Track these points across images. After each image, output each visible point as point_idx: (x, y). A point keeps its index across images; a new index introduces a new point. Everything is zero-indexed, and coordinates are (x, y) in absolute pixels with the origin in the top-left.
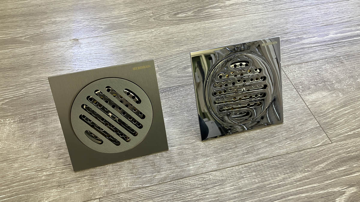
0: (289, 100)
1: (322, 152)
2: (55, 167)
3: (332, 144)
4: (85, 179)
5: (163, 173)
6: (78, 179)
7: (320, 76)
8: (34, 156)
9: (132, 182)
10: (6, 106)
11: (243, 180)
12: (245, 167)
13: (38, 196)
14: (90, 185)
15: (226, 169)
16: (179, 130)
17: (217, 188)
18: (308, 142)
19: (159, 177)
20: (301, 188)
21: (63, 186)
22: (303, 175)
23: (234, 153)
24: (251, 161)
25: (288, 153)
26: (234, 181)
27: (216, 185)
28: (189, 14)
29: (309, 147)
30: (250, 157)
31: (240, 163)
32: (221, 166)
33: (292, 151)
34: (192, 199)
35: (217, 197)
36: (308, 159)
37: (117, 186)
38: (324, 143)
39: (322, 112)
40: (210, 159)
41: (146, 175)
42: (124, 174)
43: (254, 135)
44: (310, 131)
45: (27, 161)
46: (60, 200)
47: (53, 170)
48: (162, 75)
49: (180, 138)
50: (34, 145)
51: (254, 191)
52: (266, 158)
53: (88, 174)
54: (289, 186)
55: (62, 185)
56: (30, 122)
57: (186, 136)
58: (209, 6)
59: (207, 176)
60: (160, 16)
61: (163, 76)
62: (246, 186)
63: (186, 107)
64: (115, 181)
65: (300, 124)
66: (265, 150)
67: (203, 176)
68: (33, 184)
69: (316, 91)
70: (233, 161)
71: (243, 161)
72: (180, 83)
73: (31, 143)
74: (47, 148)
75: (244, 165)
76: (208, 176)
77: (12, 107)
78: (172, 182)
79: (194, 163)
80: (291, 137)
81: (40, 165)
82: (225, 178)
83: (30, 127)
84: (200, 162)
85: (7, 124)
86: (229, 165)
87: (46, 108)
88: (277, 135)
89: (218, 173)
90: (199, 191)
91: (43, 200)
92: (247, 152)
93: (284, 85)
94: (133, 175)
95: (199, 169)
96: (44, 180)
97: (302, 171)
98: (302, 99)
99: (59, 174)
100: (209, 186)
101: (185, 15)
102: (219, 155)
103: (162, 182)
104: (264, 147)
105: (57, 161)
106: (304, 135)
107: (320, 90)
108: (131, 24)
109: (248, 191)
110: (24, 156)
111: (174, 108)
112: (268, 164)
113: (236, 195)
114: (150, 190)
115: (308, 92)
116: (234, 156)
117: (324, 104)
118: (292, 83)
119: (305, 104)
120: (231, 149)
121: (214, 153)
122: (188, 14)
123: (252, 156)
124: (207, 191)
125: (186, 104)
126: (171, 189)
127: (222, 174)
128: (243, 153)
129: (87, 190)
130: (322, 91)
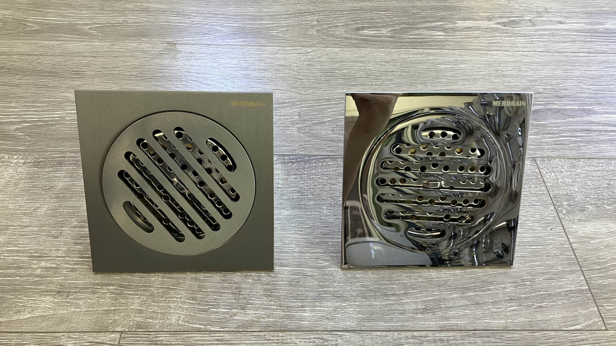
0: (535, 224)
2: (64, 257)
3: (607, 332)
4: (108, 290)
5: (251, 312)
6: (97, 288)
7: (612, 190)
8: (35, 229)
9: (190, 315)
10: (21, 134)
12: (414, 337)
13: (19, 302)
14: (112, 304)
15: (373, 332)
16: (305, 237)
18: (555, 316)
19: (240, 317)
21: (65, 295)
23: (398, 304)
24: (428, 329)
25: (506, 330)
28: (383, 32)
29: (556, 327)
30: (428, 319)
31: (404, 326)
32: (366, 324)
33: (517, 326)
37: (160, 316)
38: (590, 325)
39: (599, 262)
40: (348, 307)
41: (219, 310)
42: (179, 298)
43: (447, 277)
44: (566, 295)
45: (22, 235)
46: (53, 318)
47: (59, 261)
48: (303, 131)
49: (302, 252)
50: (44, 209)
52: (460, 328)
53: (116, 282)
55: (64, 292)
56: (51, 169)
57: (314, 251)
58: (425, 25)
59: (332, 339)
60: (330, 27)
61: (304, 133)
63: (331, 197)
64: (158, 307)
66: (461, 313)
67: (326, 337)
68: (17, 278)
69: (596, 217)
70: (392, 320)
71: (411, 324)
72: (332, 152)
73: (39, 205)
74: (62, 220)
75: (412, 333)
76: (334, 339)
77: (30, 136)
78: (262, 334)
79: (316, 306)
80: (522, 298)
81: (40, 248)
83: (47, 177)
84: (327, 308)
85: (13, 165)
86: (382, 326)
88: (494, 288)
89: (355, 337)
91: (24, 312)
92: (424, 309)
93: (533, 194)
94: (194, 304)
95: (321, 321)
96: (38, 276)
98: (562, 228)
99: (66, 272)
101: (374, 32)
102: (367, 303)
103: (244, 330)
104: (461, 306)
105: (72, 248)
106: (551, 300)
107: (605, 218)
108: (274, 33)
110: (20, 226)
111: (307, 195)
112: (462, 341)
114: (217, 340)
115: (579, 217)
116: (396, 310)
117: (607, 246)
118: (551, 193)
119: (567, 239)
120: (393, 295)
121: (358, 296)
122: (380, 32)
123: (431, 319)
125: (332, 192)
127: (363, 341)
128: (416, 309)
129: (105, 311)
130: (610, 220)
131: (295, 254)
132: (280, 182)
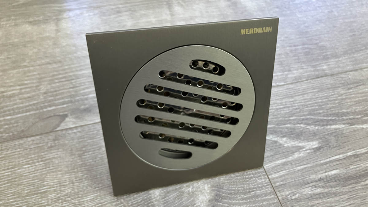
5: (295, 72)
17: (361, 87)
19: (291, 75)
27: (358, 84)
32: (357, 66)
34: (336, 98)
35: (364, 96)
59: (345, 76)
67: (342, 76)
79: (327, 63)
82: (366, 78)
89: (356, 73)
90: (342, 90)
100: (352, 86)
102: (351, 56)
114: (287, 89)
124: (351, 91)
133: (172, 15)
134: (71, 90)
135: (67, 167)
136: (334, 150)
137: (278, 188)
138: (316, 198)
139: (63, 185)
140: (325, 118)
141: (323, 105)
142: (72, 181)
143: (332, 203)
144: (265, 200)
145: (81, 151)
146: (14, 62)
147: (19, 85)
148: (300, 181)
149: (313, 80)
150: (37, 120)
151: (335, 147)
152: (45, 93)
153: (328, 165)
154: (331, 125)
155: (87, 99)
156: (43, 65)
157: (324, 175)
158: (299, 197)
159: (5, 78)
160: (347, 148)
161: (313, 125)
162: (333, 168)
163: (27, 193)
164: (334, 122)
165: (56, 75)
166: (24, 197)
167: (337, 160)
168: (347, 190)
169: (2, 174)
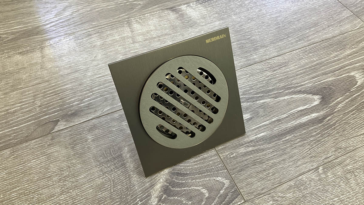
1: (362, 32)
8: (103, 65)
11: (303, 60)
12: (302, 51)
15: (286, 54)
16: (232, 30)
17: (283, 68)
18: (347, 27)
20: (354, 60)
22: (352, 51)
23: (288, 41)
24: (305, 46)
25: (334, 37)
26: (296, 62)
27: (281, 66)
29: (350, 30)
30: (303, 43)
31: (296, 48)
32: (281, 52)
33: (336, 34)
34: (264, 79)
36: (352, 39)
38: (361, 26)
39: (352, 4)
40: (269, 49)
44: (347, 19)
50: (100, 56)
51: (315, 67)
52: (317, 42)
54: (343, 60)
56: (87, 39)
59: (271, 62)
62: (307, 64)
63: (232, 11)
65: (337, 14)
66: (314, 37)
67: (268, 62)
70: (290, 47)
71: (298, 46)
73: (96, 55)
75: (300, 49)
78: (242, 69)
79: (257, 53)
80: (332, 24)
82: (288, 61)
83: (88, 42)
84: (262, 52)
86: (287, 51)
87: (96, 25)
89: (280, 58)
90: (268, 72)
92: (299, 40)
95: (262, 57)
97: (350, 48)
100: (276, 68)
102: (276, 45)
104: (311, 35)
106: (343, 22)
109: (310, 67)
111: (221, 14)
112: (321, 46)
113: (301, 71)
116: (289, 43)
120: (284, 39)
121: (271, 44)
124: (276, 72)
126: (243, 75)
127: (284, 58)
128: (296, 41)
131: (234, 37)
132: (205, 12)
133: (132, 32)
134: (59, 101)
135: (64, 157)
136: (262, 118)
137: (220, 151)
138: (249, 155)
139: (63, 170)
140: (255, 96)
141: (254, 86)
142: (68, 166)
143: (261, 156)
144: (210, 161)
145: (72, 144)
146: (12, 86)
147: (19, 103)
148: (237, 144)
149: (246, 68)
150: (37, 127)
151: (263, 116)
152: (40, 106)
153: (257, 130)
154: (260, 100)
155: (72, 106)
156: (35, 85)
157: (254, 137)
158: (236, 155)
159: (8, 99)
160: (272, 115)
161: (245, 102)
162: (261, 132)
163: (37, 179)
164: (262, 98)
165: (47, 91)
166: (35, 182)
167: (264, 125)
168: (272, 146)
169: (17, 168)
